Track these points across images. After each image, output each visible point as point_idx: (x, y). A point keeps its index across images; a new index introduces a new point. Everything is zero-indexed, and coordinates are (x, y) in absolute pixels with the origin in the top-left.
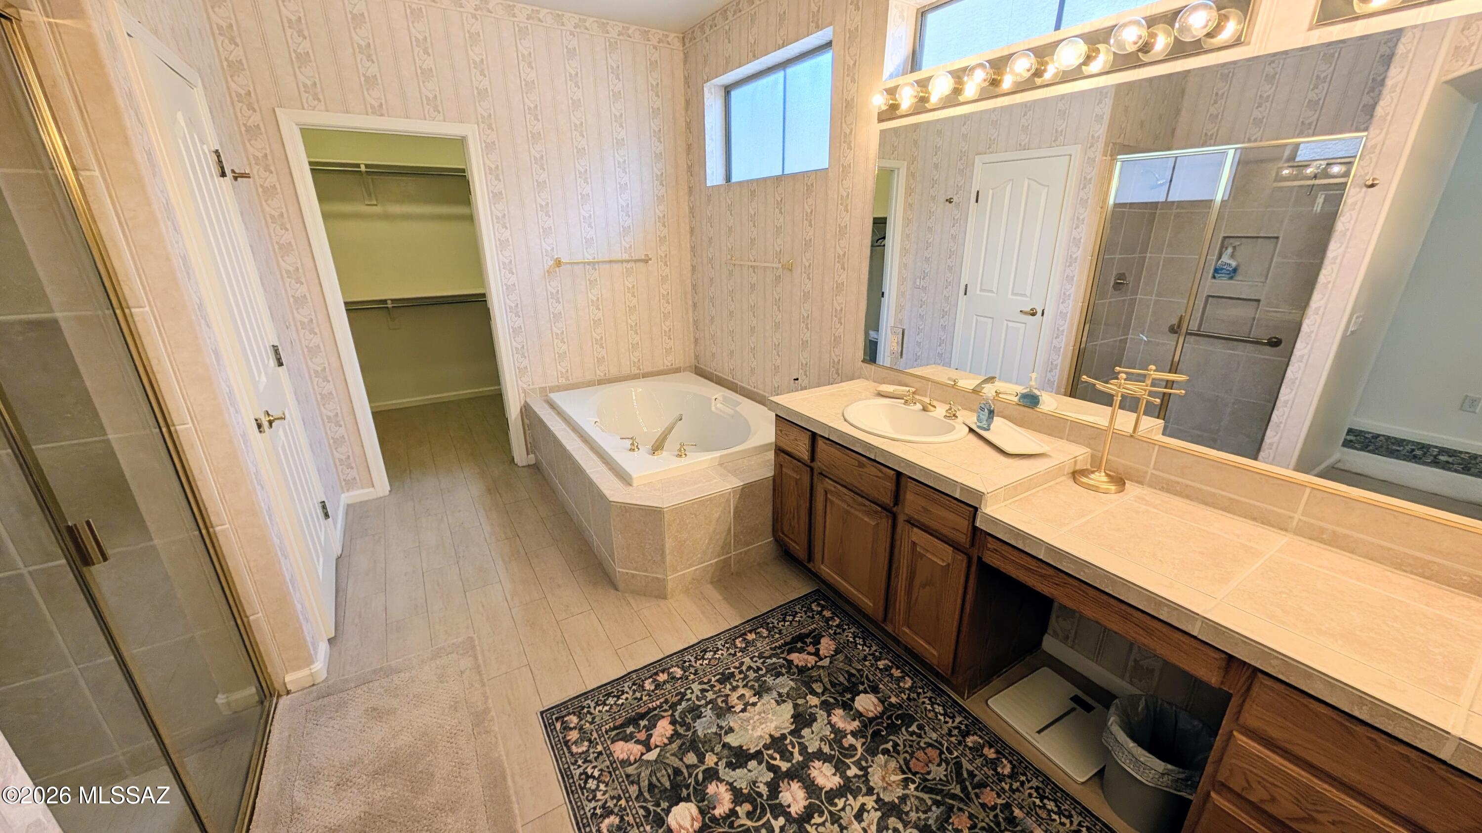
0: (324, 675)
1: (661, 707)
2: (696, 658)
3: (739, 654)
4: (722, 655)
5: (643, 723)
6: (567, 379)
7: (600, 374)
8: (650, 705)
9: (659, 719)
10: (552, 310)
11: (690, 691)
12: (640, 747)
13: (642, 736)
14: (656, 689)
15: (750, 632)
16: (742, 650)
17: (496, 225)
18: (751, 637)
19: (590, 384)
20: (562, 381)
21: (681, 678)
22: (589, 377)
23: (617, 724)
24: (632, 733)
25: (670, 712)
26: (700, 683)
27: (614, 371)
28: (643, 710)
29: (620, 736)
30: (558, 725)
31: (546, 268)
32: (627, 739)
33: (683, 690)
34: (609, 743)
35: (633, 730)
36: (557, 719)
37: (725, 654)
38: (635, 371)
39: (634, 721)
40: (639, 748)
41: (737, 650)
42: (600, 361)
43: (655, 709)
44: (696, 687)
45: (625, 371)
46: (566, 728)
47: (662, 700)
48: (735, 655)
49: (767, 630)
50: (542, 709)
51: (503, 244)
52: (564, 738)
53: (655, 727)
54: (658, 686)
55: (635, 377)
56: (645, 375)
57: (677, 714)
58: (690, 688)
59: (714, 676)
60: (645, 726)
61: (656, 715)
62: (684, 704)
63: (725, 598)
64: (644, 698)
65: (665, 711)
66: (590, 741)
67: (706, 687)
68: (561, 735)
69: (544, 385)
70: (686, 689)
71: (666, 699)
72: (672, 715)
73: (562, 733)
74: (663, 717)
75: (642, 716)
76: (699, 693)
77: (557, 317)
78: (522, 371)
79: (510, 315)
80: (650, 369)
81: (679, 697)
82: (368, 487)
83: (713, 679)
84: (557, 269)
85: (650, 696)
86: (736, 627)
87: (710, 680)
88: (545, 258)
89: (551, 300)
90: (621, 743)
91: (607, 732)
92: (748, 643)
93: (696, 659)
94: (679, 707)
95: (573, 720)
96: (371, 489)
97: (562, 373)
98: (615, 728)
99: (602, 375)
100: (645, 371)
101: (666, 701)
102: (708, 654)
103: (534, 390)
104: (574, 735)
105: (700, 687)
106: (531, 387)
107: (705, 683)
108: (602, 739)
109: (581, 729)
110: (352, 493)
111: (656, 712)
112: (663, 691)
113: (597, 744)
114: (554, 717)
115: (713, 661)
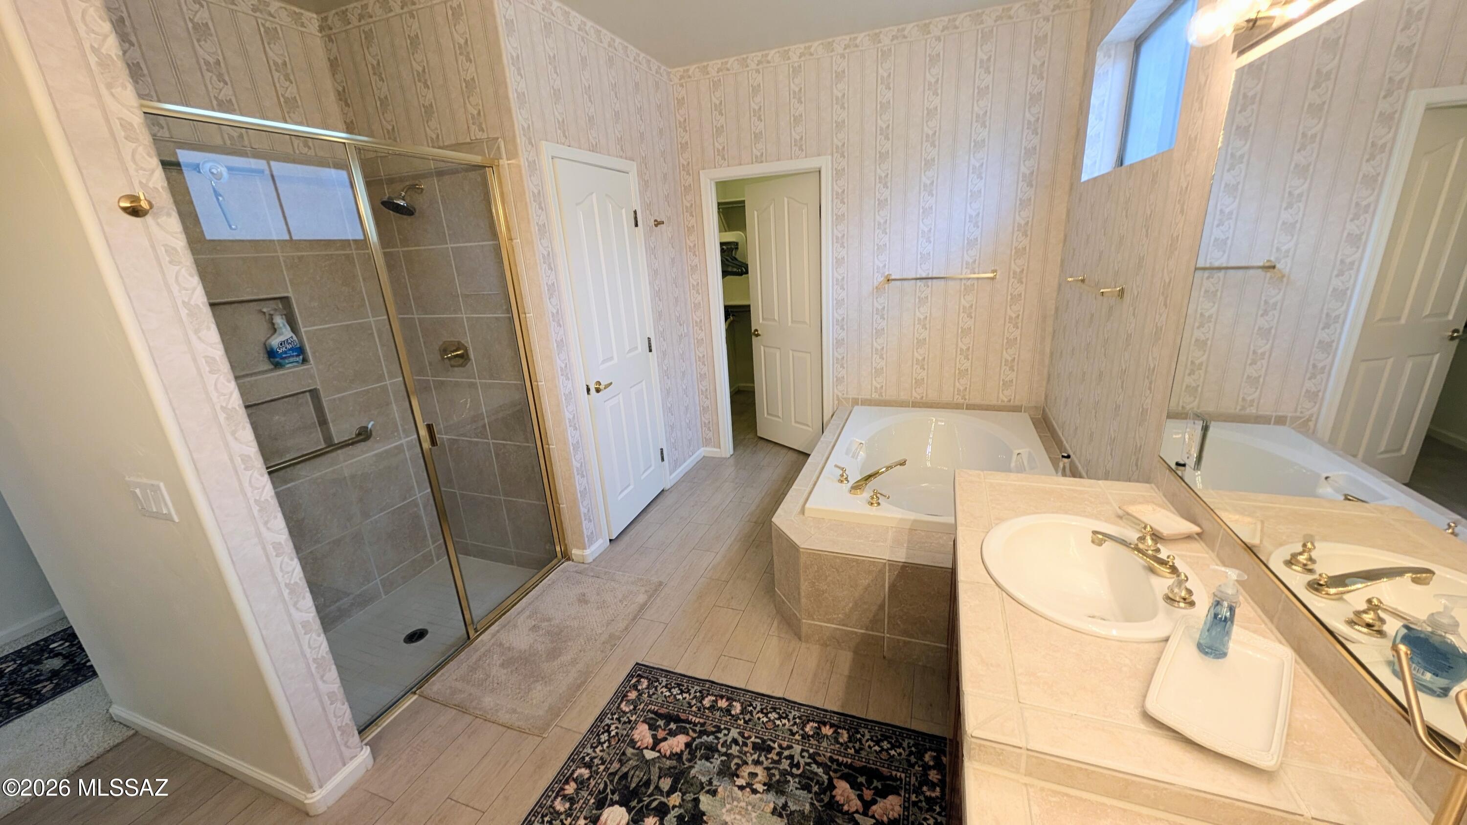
0: (590, 560)
1: (695, 725)
2: (762, 709)
3: (797, 737)
4: (784, 725)
5: (673, 726)
6: (881, 395)
7: (916, 396)
8: (691, 717)
9: (683, 733)
10: (875, 325)
11: (726, 732)
12: (651, 741)
13: (661, 734)
14: (708, 709)
15: (832, 726)
16: (805, 736)
17: (835, 245)
18: (827, 731)
19: (903, 404)
20: (875, 396)
21: (733, 716)
22: (903, 396)
23: (659, 711)
24: (660, 726)
25: (695, 735)
26: (739, 733)
27: (933, 396)
28: (683, 716)
29: (651, 722)
30: (634, 680)
31: (876, 284)
32: (653, 727)
33: (722, 726)
34: (642, 719)
35: (662, 725)
36: (639, 675)
37: (787, 727)
38: (958, 399)
39: (669, 718)
40: (649, 741)
41: (801, 732)
42: (919, 383)
43: (690, 722)
44: (734, 733)
45: (946, 398)
46: (635, 687)
47: (702, 721)
48: (793, 734)
49: (850, 737)
50: (640, 662)
51: (839, 262)
52: (627, 692)
53: (674, 737)
54: (712, 708)
55: (957, 407)
56: (971, 407)
57: (698, 741)
58: (729, 730)
59: (756, 737)
60: (670, 730)
61: (685, 728)
62: (711, 738)
63: (850, 677)
64: (694, 709)
65: (694, 731)
66: (635, 709)
67: (740, 740)
68: (628, 688)
69: (856, 397)
70: (725, 728)
71: (705, 723)
72: (694, 739)
73: (630, 687)
74: (688, 734)
75: (677, 720)
76: (729, 740)
77: (879, 333)
78: (839, 380)
79: (836, 327)
80: (978, 401)
81: (714, 730)
82: (717, 448)
83: (753, 739)
84: (886, 286)
85: (699, 710)
86: (826, 711)
87: (750, 737)
88: (876, 275)
89: (875, 316)
90: (646, 727)
91: (649, 710)
92: (818, 735)
93: (761, 711)
94: (705, 737)
95: (645, 683)
96: (718, 450)
97: (876, 388)
98: (656, 713)
99: (919, 397)
100: (971, 402)
101: (703, 725)
102: (774, 714)
103: (846, 399)
104: (633, 695)
105: (736, 736)
106: (845, 396)
107: (743, 737)
108: (641, 713)
109: (640, 695)
110: (708, 449)
111: (688, 726)
112: (710, 715)
113: (636, 714)
114: (638, 672)
115: (770, 724)
